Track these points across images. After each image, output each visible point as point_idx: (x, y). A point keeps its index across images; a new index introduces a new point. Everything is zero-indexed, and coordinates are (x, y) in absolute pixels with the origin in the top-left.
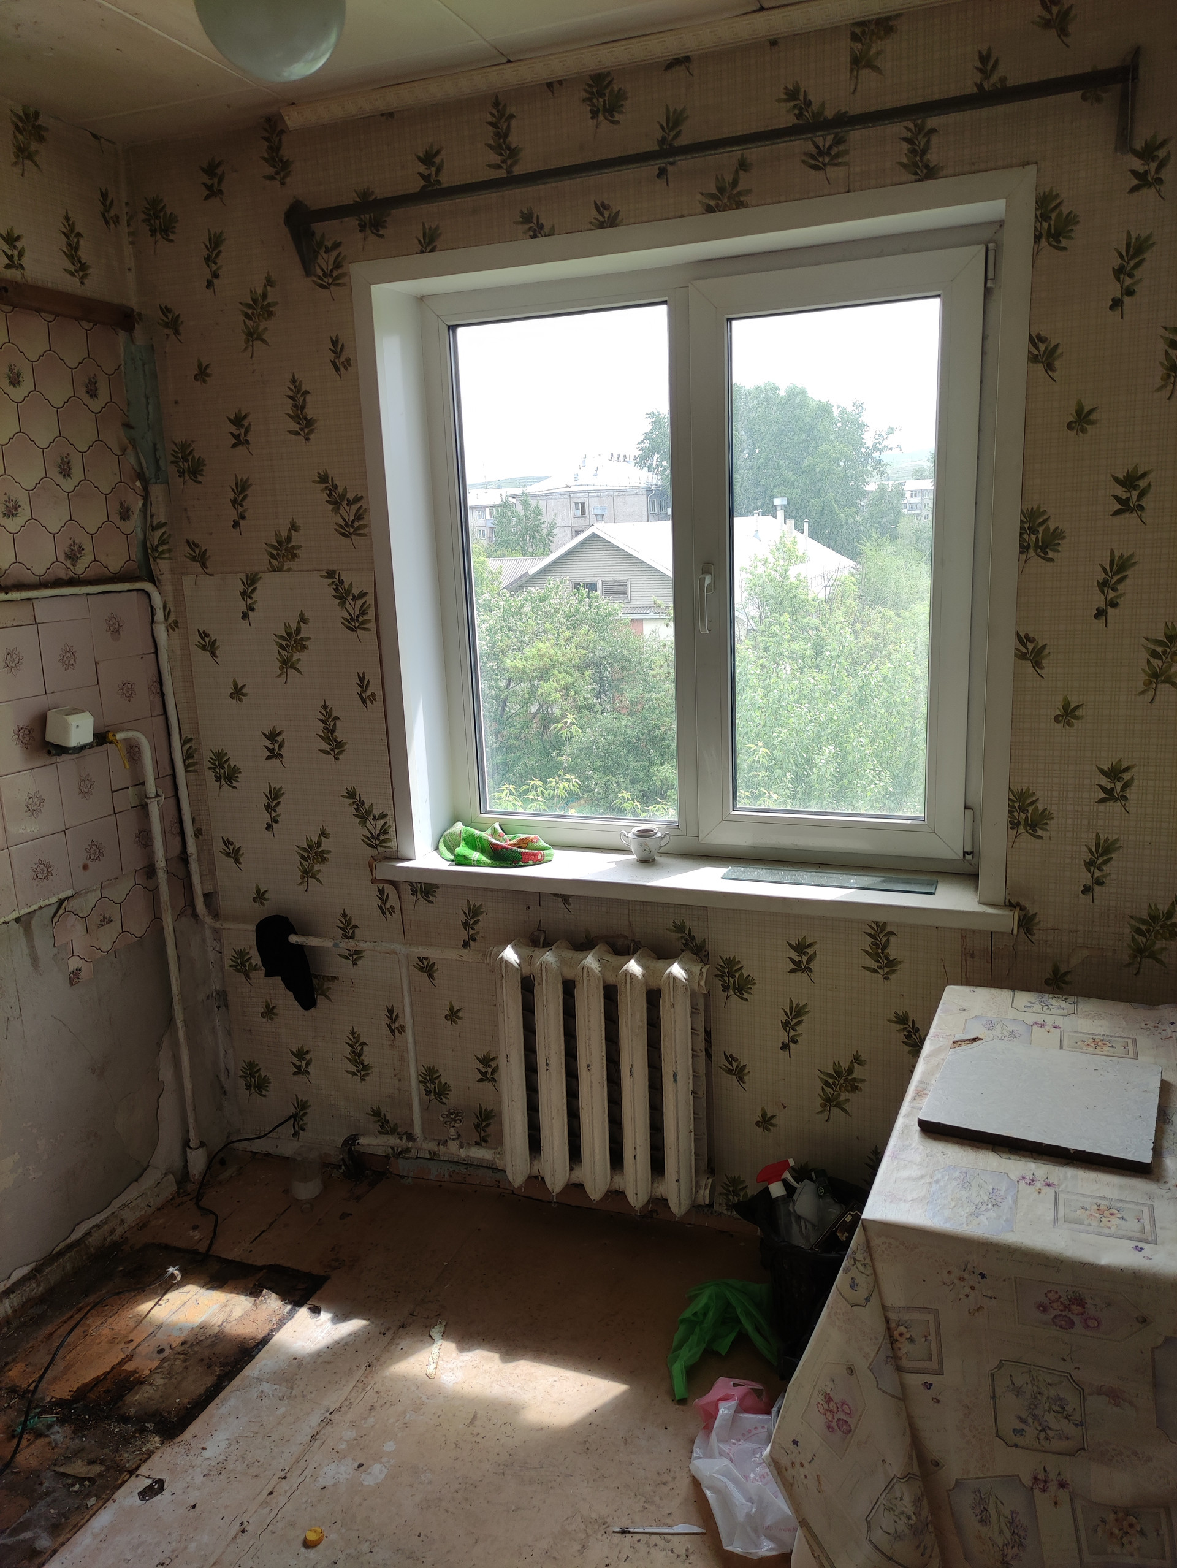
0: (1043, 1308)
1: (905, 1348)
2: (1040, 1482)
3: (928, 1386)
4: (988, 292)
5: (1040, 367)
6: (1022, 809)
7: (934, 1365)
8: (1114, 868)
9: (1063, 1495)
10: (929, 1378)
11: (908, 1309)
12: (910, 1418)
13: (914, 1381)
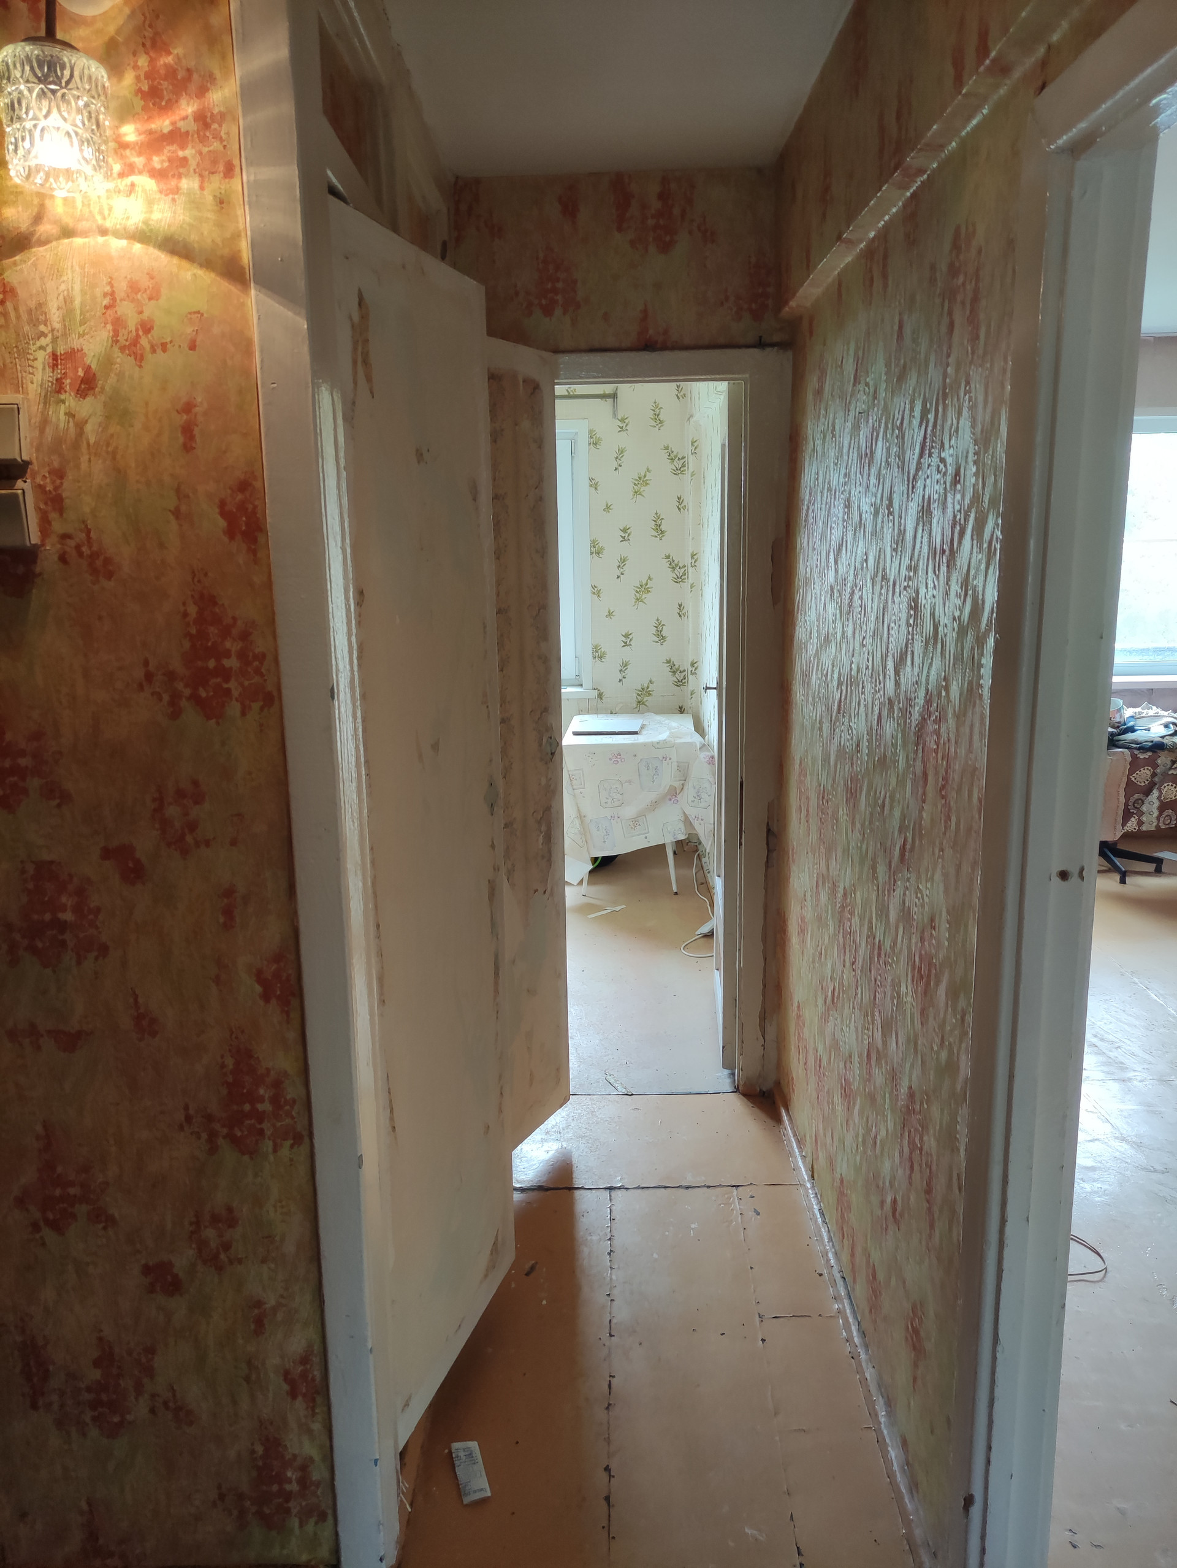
0: (610, 759)
1: (574, 782)
2: (613, 817)
3: (581, 793)
4: (572, 457)
5: (593, 489)
6: (597, 652)
7: (582, 786)
8: (629, 672)
9: (619, 820)
10: (581, 790)
11: (575, 770)
12: (577, 804)
13: (577, 792)
